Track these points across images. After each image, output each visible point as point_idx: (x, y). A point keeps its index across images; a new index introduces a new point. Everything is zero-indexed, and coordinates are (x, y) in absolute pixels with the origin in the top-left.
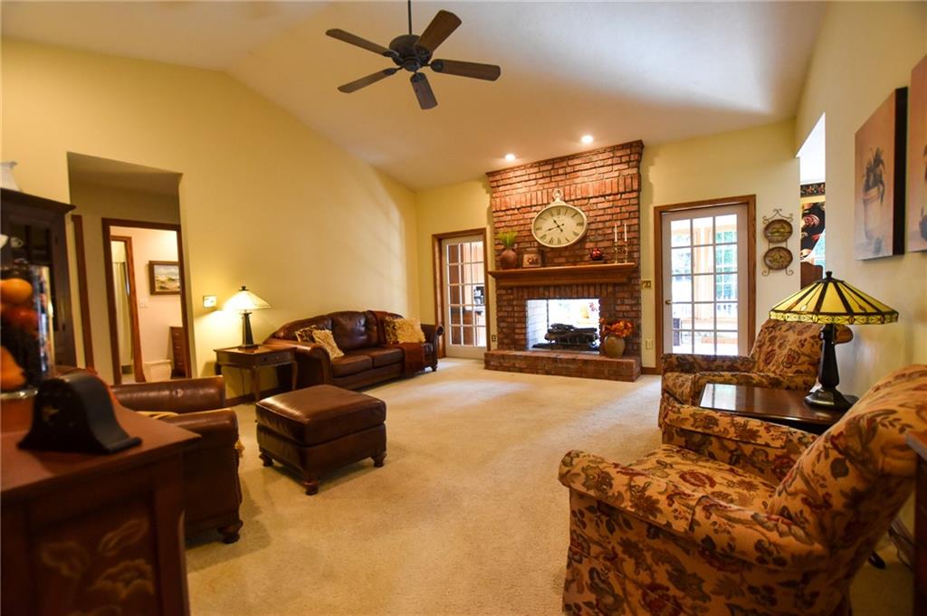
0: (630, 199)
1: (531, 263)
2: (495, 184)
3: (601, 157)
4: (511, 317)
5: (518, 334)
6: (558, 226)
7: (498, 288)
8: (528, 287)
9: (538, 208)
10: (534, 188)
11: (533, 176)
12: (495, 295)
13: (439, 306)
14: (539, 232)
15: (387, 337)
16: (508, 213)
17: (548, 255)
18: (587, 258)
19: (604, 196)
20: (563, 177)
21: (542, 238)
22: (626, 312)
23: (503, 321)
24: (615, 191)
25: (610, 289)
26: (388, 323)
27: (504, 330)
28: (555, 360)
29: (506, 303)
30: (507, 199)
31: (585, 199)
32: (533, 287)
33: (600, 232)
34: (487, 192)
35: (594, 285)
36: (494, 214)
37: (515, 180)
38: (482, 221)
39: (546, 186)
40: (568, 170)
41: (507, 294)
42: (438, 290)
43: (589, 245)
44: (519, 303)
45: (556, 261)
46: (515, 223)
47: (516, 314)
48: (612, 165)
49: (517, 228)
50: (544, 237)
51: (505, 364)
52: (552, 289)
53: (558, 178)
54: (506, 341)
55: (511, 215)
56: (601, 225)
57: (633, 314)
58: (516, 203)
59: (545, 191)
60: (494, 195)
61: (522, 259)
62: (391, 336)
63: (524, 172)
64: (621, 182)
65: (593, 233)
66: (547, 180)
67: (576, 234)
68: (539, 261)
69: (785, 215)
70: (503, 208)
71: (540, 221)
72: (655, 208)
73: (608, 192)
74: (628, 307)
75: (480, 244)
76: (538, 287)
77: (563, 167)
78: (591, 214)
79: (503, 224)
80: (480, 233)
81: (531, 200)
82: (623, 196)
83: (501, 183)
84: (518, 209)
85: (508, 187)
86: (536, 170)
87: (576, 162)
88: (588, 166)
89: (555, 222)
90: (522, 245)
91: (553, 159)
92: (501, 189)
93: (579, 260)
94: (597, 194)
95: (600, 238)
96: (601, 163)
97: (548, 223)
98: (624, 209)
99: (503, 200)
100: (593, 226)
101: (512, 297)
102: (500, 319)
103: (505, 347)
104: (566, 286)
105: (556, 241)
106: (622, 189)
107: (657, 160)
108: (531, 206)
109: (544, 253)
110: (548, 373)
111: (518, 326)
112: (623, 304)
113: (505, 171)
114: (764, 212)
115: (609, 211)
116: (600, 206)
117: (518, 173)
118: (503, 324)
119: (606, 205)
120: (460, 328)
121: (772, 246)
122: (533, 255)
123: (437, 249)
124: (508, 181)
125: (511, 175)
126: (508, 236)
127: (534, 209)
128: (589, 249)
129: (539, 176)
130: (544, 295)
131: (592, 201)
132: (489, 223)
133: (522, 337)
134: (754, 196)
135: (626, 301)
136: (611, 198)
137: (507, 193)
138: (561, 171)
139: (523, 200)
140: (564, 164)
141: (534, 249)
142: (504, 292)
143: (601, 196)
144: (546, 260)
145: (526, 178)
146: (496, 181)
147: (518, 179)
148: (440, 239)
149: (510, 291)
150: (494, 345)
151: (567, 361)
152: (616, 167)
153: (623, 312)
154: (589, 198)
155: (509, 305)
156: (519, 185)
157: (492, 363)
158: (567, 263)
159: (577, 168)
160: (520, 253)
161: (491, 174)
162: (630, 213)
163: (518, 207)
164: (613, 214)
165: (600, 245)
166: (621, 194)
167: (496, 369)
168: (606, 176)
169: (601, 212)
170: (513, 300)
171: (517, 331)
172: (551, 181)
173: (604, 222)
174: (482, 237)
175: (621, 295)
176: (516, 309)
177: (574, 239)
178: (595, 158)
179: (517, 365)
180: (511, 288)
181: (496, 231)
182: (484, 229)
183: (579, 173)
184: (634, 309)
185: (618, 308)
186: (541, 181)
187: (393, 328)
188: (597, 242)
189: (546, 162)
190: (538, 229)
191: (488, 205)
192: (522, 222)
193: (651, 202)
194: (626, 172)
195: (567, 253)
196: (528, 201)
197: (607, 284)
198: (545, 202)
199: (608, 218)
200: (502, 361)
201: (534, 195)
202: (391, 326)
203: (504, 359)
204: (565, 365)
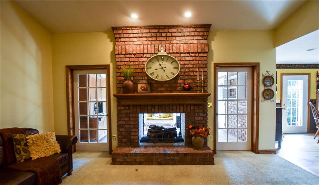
0: (203, 57)
1: (143, 90)
2: (118, 36)
3: (188, 30)
4: (128, 124)
5: (133, 135)
6: (162, 68)
7: (119, 104)
8: (140, 105)
9: (149, 55)
10: (145, 43)
11: (145, 35)
12: (116, 110)
13: (70, 116)
14: (149, 70)
15: (17, 156)
16: (127, 56)
17: (154, 85)
18: (178, 89)
19: (189, 53)
20: (164, 39)
21: (151, 74)
22: (201, 120)
23: (122, 127)
24: (196, 51)
25: (192, 108)
26: (19, 142)
27: (123, 133)
28: (165, 155)
29: (124, 115)
30: (127, 47)
31: (178, 53)
32: (144, 105)
33: (187, 74)
34: (111, 41)
35: (183, 105)
36: (117, 56)
37: (132, 35)
38: (107, 60)
39: (153, 42)
40: (168, 34)
41: (125, 109)
42: (70, 105)
43: (180, 81)
44: (134, 115)
45: (159, 89)
46: (132, 63)
47: (132, 123)
48: (194, 36)
49: (132, 67)
50: (152, 74)
51: (128, 160)
52: (157, 107)
53: (161, 39)
54: (124, 140)
55: (129, 58)
56: (187, 70)
57: (204, 122)
58: (133, 50)
59: (153, 45)
60: (117, 43)
61: (137, 87)
62: (22, 153)
63: (139, 31)
64: (199, 46)
65: (182, 74)
66: (154, 39)
67: (173, 74)
68: (149, 89)
69: (271, 73)
70: (124, 53)
71: (150, 63)
72: (215, 64)
73: (192, 51)
74: (201, 118)
75: (104, 76)
76: (147, 105)
77: (165, 32)
78: (182, 62)
79: (123, 63)
80: (104, 68)
81: (144, 50)
82: (200, 55)
83: (122, 36)
84: (134, 54)
85: (127, 39)
86: (147, 31)
87: (174, 30)
88: (180, 34)
89: (160, 65)
90: (136, 78)
91: (159, 26)
92: (122, 40)
93: (173, 89)
94: (186, 52)
95: (186, 77)
96: (188, 34)
97: (156, 65)
98: (200, 62)
99: (123, 47)
100: (183, 70)
101: (128, 111)
102: (119, 126)
103: (124, 144)
104: (166, 105)
105: (160, 77)
106: (199, 50)
107: (215, 38)
108: (143, 54)
109: (152, 84)
110: (160, 164)
111: (133, 130)
112: (199, 116)
113: (126, 28)
114: (263, 71)
115: (192, 62)
116: (187, 58)
117: (135, 31)
118: (122, 129)
119: (190, 58)
120: (87, 131)
121: (266, 88)
122: (144, 85)
123: (69, 76)
124: (127, 36)
125: (130, 31)
126: (128, 71)
127: (145, 55)
128: (180, 83)
129: (149, 35)
130: (151, 110)
131: (182, 55)
132: (111, 62)
133: (136, 137)
134: (259, 63)
135: (201, 115)
136: (193, 55)
137: (126, 43)
138: (164, 35)
139: (138, 48)
140: (166, 30)
141: (145, 81)
142: (123, 108)
143: (188, 53)
144: (153, 88)
145: (140, 35)
146: (119, 34)
147: (135, 35)
148: (72, 69)
149: (127, 108)
150: (115, 143)
151: (173, 155)
152: (196, 38)
153: (199, 121)
154: (181, 53)
155: (126, 117)
156: (135, 39)
157: (118, 160)
158: (167, 91)
159: (174, 34)
160: (136, 83)
161: (115, 29)
162: (203, 64)
163: (134, 53)
164: (194, 64)
165: (187, 81)
166: (199, 53)
167: (121, 163)
168: (190, 42)
169: (187, 62)
170: (130, 113)
171: (132, 134)
172: (157, 40)
173: (189, 68)
174: (106, 71)
175: (197, 111)
176: (131, 119)
177: (172, 77)
178: (185, 30)
179: (137, 160)
180: (129, 106)
181: (117, 68)
182: (109, 65)
183: (174, 38)
184: (205, 119)
185: (196, 118)
186: (150, 39)
187: (26, 145)
188: (184, 79)
189: (155, 27)
190: (148, 69)
191: (111, 49)
192: (137, 63)
193: (212, 60)
194: (202, 41)
195: (167, 85)
196: (142, 50)
197: (191, 105)
198: (153, 52)
199: (191, 66)
200: (126, 157)
201: (146, 47)
202: (22, 143)
203: (127, 156)
204: (172, 158)
